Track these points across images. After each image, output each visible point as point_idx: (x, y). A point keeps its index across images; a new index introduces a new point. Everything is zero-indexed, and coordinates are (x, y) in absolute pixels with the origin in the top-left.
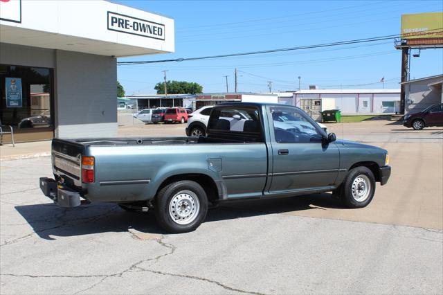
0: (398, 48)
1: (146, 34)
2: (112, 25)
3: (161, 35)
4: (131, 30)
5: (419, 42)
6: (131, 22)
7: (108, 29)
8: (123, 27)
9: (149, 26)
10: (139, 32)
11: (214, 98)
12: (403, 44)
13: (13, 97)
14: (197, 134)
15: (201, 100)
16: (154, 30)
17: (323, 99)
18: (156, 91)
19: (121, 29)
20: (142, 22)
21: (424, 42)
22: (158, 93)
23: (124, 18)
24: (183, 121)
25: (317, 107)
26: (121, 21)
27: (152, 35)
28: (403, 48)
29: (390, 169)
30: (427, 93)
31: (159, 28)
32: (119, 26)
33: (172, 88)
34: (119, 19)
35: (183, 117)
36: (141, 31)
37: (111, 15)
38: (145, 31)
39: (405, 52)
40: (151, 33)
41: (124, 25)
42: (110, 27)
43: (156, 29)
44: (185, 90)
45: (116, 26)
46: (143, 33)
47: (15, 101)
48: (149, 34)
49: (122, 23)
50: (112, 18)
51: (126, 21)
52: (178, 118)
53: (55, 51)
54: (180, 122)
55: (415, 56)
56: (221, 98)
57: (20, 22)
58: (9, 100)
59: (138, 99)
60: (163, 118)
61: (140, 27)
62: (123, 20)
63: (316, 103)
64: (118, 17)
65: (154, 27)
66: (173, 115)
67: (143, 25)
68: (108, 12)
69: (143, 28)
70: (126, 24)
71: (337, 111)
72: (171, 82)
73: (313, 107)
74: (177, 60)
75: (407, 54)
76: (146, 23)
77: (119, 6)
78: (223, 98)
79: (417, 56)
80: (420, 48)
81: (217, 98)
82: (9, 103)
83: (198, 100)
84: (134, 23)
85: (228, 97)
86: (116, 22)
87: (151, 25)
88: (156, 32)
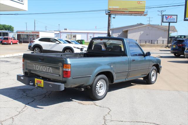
0: (107, 14)
3: (22, 2)
5: (115, 12)
11: (26, 33)
12: (109, 13)
14: (37, 50)
15: (20, 34)
17: (77, 35)
21: (117, 12)
24: (12, 43)
25: (74, 38)
27: (19, 2)
28: (109, 14)
29: (161, 67)
30: (120, 34)
35: (12, 42)
39: (110, 16)
44: (5, 28)
52: (9, 42)
54: (10, 44)
55: (113, 18)
56: (29, 33)
60: (2, 42)
63: (74, 36)
66: (7, 41)
71: (83, 40)
73: (72, 38)
74: (15, 14)
75: (110, 17)
78: (30, 33)
79: (114, 18)
80: (115, 15)
81: (27, 33)
83: (18, 34)
85: (32, 32)
88: (21, 0)
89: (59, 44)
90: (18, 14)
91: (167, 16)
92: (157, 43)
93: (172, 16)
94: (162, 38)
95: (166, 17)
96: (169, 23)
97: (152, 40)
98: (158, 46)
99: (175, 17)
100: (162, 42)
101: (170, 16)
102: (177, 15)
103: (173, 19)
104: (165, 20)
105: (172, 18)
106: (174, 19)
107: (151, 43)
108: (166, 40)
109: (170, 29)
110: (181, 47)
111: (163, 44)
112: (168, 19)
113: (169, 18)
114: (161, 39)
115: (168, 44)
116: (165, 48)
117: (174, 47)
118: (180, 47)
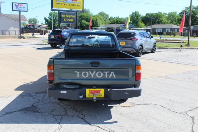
91: (17, 4)
92: (9, 34)
93: (22, 4)
94: (14, 28)
95: (16, 6)
96: (20, 11)
97: (3, 31)
98: (10, 37)
99: (25, 6)
100: (15, 32)
101: (20, 4)
102: (27, 4)
103: (23, 8)
104: (15, 8)
105: (22, 6)
106: (25, 8)
107: (3, 34)
108: (18, 30)
109: (21, 19)
110: (61, 38)
111: (16, 34)
112: (18, 8)
113: (19, 6)
114: (12, 29)
115: (20, 34)
116: (18, 38)
117: (52, 38)
118: (59, 38)
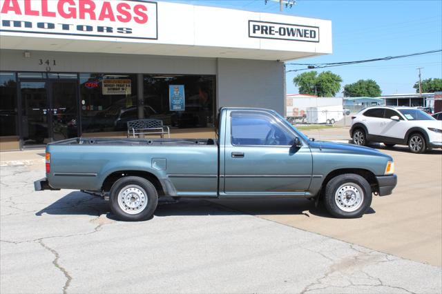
1: (295, 38)
2: (254, 32)
3: (315, 37)
4: (277, 35)
6: (276, 28)
7: (249, 36)
8: (266, 33)
9: (299, 30)
10: (286, 37)
13: (176, 102)
14: (358, 135)
16: (305, 33)
18: (416, 89)
19: (264, 35)
20: (290, 27)
22: (418, 91)
23: (268, 25)
26: (264, 28)
27: (303, 38)
29: (395, 178)
31: (311, 31)
32: (262, 33)
33: (433, 86)
34: (262, 27)
36: (289, 35)
37: (252, 24)
38: (293, 35)
40: (301, 36)
41: (268, 31)
42: (252, 34)
43: (309, 32)
45: (258, 33)
46: (291, 37)
47: (178, 105)
48: (299, 38)
49: (266, 30)
50: (254, 26)
51: (270, 27)
53: (217, 59)
57: (157, 39)
58: (173, 105)
59: (387, 99)
61: (287, 32)
62: (267, 27)
64: (260, 24)
65: (305, 31)
67: (292, 30)
68: (249, 21)
69: (291, 32)
70: (270, 31)
72: (433, 80)
76: (294, 28)
77: (262, 13)
82: (172, 108)
83: (437, 99)
84: (280, 29)
86: (259, 29)
87: (301, 28)
88: (309, 35)
89: (398, 121)
90: (392, 58)
